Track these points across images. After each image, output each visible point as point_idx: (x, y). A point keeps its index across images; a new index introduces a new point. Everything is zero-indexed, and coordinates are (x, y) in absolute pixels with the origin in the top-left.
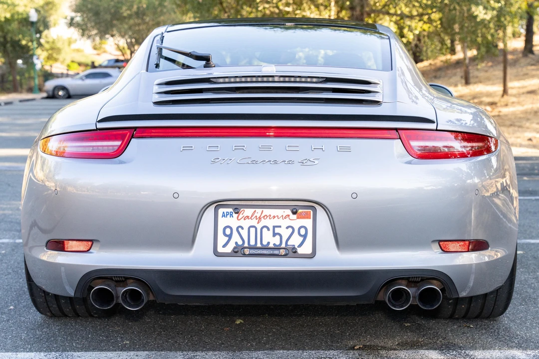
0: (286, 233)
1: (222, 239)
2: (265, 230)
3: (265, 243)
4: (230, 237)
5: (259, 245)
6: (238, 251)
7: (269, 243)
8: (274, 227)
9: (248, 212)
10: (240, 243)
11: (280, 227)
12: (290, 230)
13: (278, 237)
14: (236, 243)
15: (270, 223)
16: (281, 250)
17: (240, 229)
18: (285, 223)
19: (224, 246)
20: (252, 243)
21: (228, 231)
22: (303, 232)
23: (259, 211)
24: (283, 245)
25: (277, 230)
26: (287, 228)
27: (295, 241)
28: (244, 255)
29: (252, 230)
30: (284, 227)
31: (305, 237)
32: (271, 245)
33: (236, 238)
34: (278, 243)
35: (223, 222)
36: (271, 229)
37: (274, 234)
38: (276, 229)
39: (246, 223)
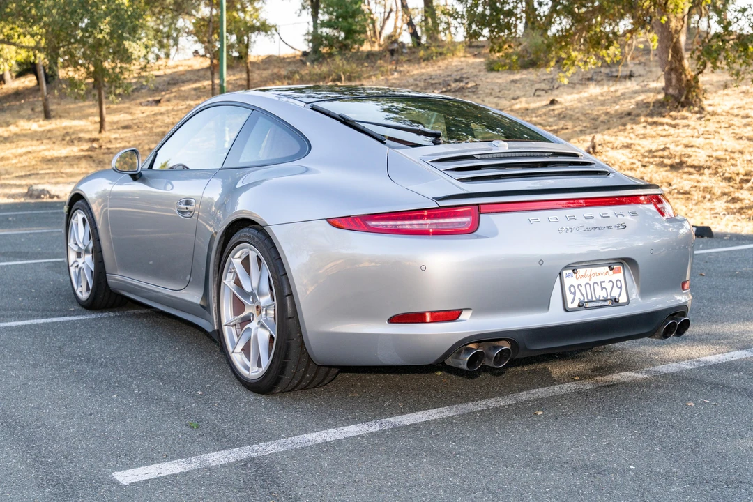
0: (609, 286)
1: (569, 297)
2: (595, 285)
3: (597, 297)
4: (574, 294)
5: (594, 299)
6: (582, 306)
7: (600, 296)
8: (601, 282)
9: (581, 271)
10: (582, 298)
11: (604, 282)
12: (611, 284)
13: (604, 290)
14: (579, 299)
15: (598, 279)
16: (609, 301)
17: (580, 287)
18: (607, 278)
19: (572, 303)
20: (590, 298)
21: (573, 290)
22: (619, 285)
23: (589, 269)
24: (609, 297)
25: (603, 285)
27: (615, 293)
28: (586, 308)
29: (588, 286)
30: (607, 282)
31: (621, 288)
32: (602, 298)
33: (578, 295)
34: (605, 296)
35: (568, 282)
36: (599, 284)
37: (602, 288)
39: (583, 281)
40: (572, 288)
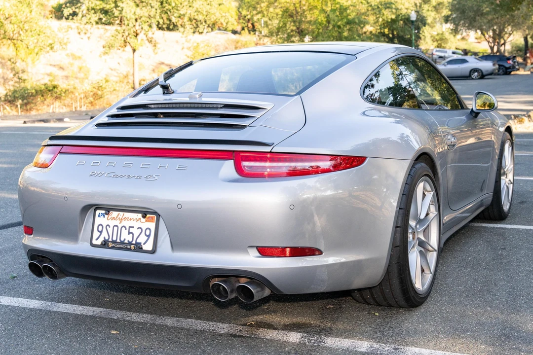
0: (136, 232)
1: (96, 234)
2: (123, 228)
3: (122, 240)
4: (101, 232)
5: (118, 241)
6: (105, 244)
7: (125, 240)
8: (130, 227)
9: (114, 214)
10: (107, 238)
11: (133, 227)
12: (140, 230)
13: (131, 235)
14: (104, 238)
15: (127, 224)
16: (132, 246)
17: (108, 227)
18: (136, 224)
19: (97, 239)
20: (114, 239)
21: (100, 229)
22: (148, 233)
23: (121, 213)
24: (134, 242)
25: (131, 230)
26: (138, 229)
27: (142, 239)
28: (108, 248)
29: (116, 228)
30: (136, 227)
31: (149, 236)
32: (126, 241)
33: (105, 234)
34: (130, 240)
35: (98, 221)
36: (128, 229)
37: (129, 233)
38: (131, 228)
39: (112, 223)
40: (100, 227)
